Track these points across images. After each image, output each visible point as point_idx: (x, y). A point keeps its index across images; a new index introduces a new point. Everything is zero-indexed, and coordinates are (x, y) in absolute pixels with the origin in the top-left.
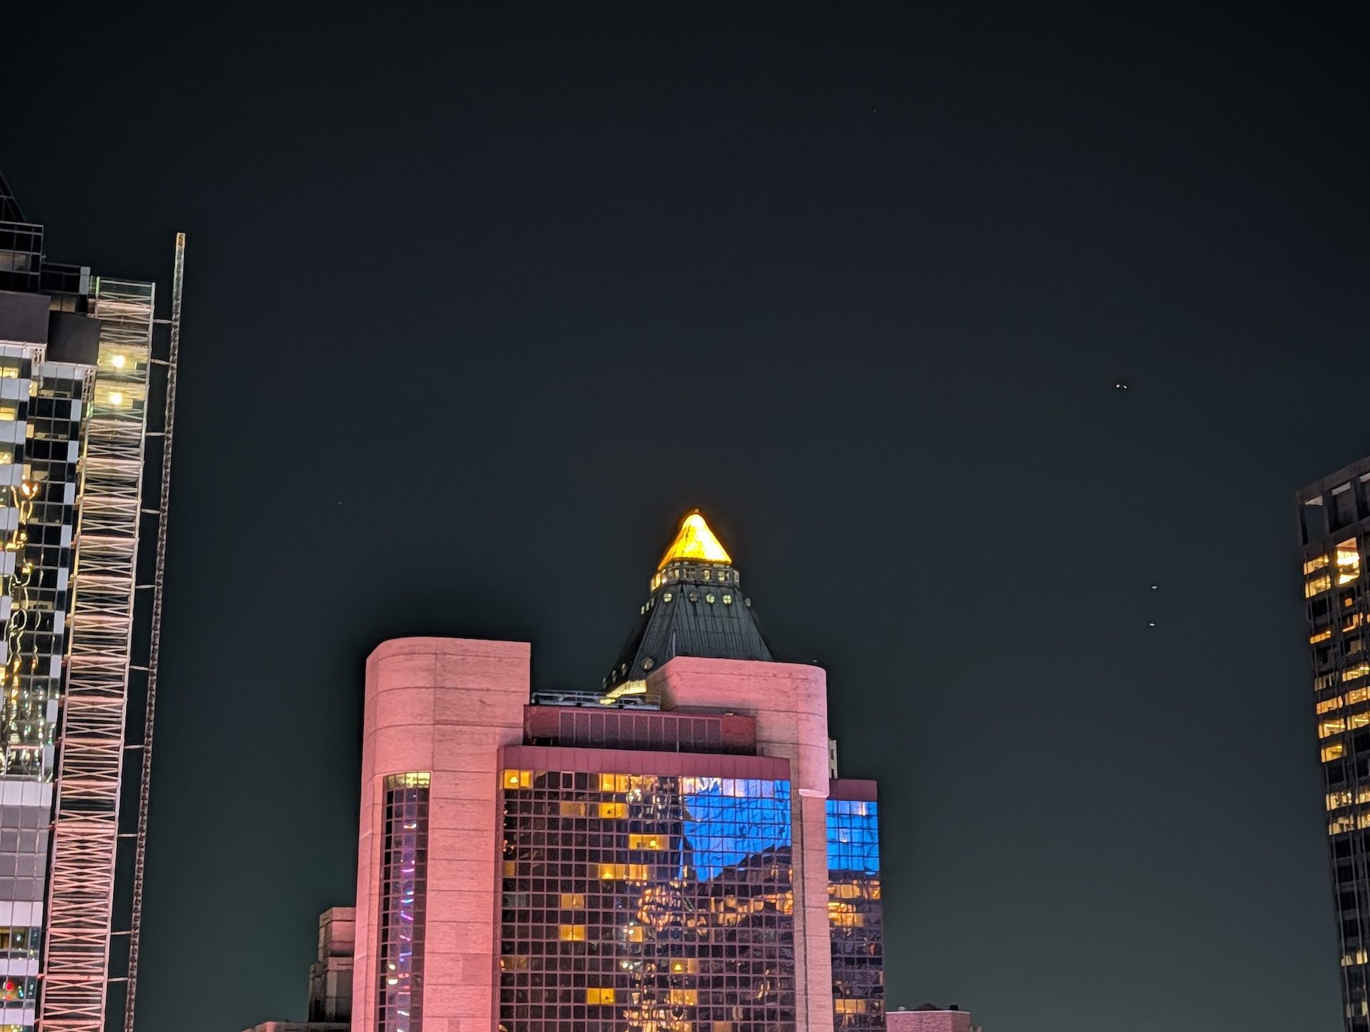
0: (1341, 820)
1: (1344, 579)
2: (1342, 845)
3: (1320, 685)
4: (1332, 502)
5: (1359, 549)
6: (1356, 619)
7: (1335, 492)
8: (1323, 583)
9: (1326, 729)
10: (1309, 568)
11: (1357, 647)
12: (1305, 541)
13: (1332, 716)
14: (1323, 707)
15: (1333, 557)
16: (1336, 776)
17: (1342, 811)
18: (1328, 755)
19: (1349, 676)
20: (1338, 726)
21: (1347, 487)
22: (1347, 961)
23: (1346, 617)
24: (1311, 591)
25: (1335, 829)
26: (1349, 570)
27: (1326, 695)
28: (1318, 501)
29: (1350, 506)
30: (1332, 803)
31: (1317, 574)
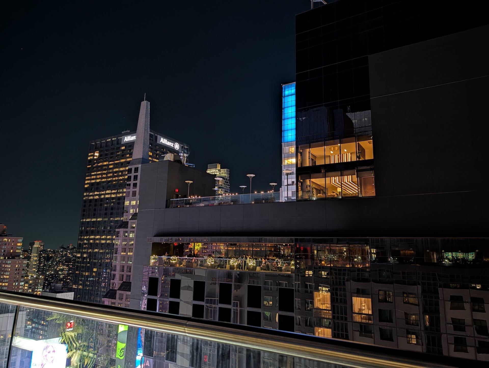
0: (86, 197)
1: (95, 157)
2: (85, 201)
3: (87, 174)
4: (96, 144)
5: (99, 153)
6: (96, 164)
7: (97, 143)
8: (92, 157)
9: (86, 182)
10: (90, 154)
11: (95, 169)
12: (90, 150)
13: (88, 180)
14: (87, 178)
15: (94, 153)
16: (87, 190)
17: (86, 196)
18: (86, 186)
19: (93, 173)
20: (89, 182)
21: (99, 142)
22: (82, 220)
23: (94, 164)
24: (89, 158)
25: (85, 199)
26: (96, 156)
27: (88, 176)
28: (94, 144)
29: (99, 146)
30: (85, 194)
31: (91, 156)
